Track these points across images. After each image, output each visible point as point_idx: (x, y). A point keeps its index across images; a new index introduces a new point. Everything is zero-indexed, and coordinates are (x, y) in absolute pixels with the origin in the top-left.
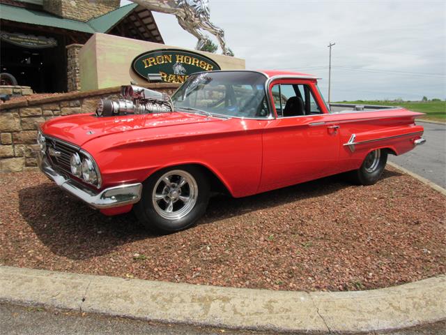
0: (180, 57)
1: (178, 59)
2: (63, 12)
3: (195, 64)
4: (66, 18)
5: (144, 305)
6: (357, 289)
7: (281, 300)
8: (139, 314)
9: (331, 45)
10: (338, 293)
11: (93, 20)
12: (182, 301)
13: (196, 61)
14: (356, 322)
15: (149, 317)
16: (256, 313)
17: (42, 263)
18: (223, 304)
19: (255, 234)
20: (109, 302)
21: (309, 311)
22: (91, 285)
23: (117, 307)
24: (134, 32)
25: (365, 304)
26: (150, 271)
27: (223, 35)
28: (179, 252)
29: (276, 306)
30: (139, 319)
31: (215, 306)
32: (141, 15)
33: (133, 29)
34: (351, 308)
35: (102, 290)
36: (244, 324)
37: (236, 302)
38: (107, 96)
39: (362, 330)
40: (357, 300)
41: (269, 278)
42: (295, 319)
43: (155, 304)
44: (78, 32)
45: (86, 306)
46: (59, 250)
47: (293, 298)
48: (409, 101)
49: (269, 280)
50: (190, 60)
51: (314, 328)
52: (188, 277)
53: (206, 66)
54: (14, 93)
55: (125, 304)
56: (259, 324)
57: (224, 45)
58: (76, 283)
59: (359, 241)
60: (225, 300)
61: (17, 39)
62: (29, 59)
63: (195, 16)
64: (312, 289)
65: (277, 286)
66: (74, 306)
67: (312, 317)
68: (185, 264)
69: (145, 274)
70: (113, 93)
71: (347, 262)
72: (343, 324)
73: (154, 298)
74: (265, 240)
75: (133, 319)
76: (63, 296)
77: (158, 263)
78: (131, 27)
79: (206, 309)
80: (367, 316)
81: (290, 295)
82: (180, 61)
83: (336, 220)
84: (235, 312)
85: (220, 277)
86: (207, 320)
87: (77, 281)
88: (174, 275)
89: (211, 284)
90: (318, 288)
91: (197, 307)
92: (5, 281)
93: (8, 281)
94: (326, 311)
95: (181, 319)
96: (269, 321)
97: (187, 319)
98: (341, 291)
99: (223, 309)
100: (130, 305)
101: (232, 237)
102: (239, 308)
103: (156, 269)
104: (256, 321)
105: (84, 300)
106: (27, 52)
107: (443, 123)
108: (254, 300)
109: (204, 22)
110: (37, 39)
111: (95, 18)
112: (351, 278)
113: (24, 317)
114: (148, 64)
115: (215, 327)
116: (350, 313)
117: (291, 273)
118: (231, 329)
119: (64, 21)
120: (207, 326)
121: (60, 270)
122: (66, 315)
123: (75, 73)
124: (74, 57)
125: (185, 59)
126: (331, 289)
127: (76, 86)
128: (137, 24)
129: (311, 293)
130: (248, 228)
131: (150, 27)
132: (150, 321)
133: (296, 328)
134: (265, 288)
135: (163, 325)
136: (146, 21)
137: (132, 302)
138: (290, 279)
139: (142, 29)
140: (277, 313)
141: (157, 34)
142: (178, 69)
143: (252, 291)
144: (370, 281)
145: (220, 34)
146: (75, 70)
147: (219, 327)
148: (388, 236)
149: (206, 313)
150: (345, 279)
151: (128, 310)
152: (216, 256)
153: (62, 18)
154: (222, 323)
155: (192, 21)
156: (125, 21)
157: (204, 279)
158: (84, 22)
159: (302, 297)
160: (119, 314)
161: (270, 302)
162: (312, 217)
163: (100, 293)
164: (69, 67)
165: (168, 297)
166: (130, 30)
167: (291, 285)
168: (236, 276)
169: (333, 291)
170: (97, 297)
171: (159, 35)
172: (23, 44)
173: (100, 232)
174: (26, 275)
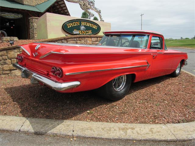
0: (83, 23)
1: (82, 23)
2: (24, 2)
3: (90, 25)
4: (25, 5)
5: (99, 132)
6: (184, 122)
7: (156, 128)
8: (98, 136)
9: (142, 15)
10: (177, 124)
11: (38, 6)
12: (115, 130)
13: (90, 24)
14: (187, 136)
15: (103, 137)
16: (147, 134)
17: (49, 116)
18: (132, 131)
19: (134, 101)
20: (84, 132)
21: (168, 132)
22: (75, 125)
23: (88, 133)
24: (56, 10)
25: (189, 128)
26: (96, 118)
27: (100, 12)
28: (106, 109)
29: (154, 131)
30: (99, 138)
31: (129, 131)
32: (60, 3)
33: (56, 9)
34: (184, 130)
35: (80, 127)
36: (143, 138)
37: (137, 129)
38: (57, 41)
39: (190, 138)
40: (186, 126)
41: (147, 119)
42: (163, 135)
43: (104, 132)
44: (32, 11)
45: (75, 134)
46: (54, 110)
47: (160, 127)
48: (176, 39)
49: (147, 120)
50: (87, 24)
51: (171, 139)
52: (114, 120)
53: (94, 26)
54: (10, 40)
55: (91, 132)
56: (149, 138)
57: (101, 17)
58: (68, 124)
59: (178, 103)
60: (133, 129)
61: (5, 15)
62: (8, 23)
63: (88, 4)
64: (166, 123)
65: (151, 122)
66: (70, 134)
67: (169, 134)
68: (110, 114)
69: (94, 120)
70: (59, 40)
71: (176, 111)
72: (182, 137)
73: (103, 129)
74: (139, 103)
75: (96, 138)
76: (64, 130)
77: (99, 115)
78: (55, 8)
79: (126, 133)
80: (191, 133)
81: (158, 126)
82: (83, 24)
83: (166, 94)
84: (138, 134)
85: (126, 119)
86: (127, 137)
87: (68, 123)
88: (107, 119)
89: (124, 122)
90: (168, 122)
91: (122, 132)
92: (37, 125)
93: (38, 124)
94: (174, 131)
95: (116, 137)
96: (152, 136)
97: (119, 137)
98: (177, 123)
99: (133, 132)
100: (93, 133)
101: (125, 102)
102: (139, 132)
103: (99, 117)
104: (147, 137)
105: (73, 131)
106: (6, 20)
107: (194, 49)
108: (145, 128)
109: (92, 7)
110: (14, 15)
111: (38, 4)
112: (180, 118)
113: (50, 139)
114: (69, 26)
115: (131, 140)
116: (184, 132)
117: (155, 117)
118: (138, 141)
119: (24, 6)
120: (127, 140)
121: (58, 119)
122: (67, 138)
123: (34, 30)
124: (33, 23)
125: (85, 23)
126: (173, 122)
127: (34, 36)
128: (58, 7)
129: (166, 125)
130: (130, 98)
131: (64, 8)
132: (103, 138)
133: (164, 139)
134: (147, 123)
135: (109, 140)
136: (62, 6)
137: (94, 131)
138: (155, 119)
139: (60, 9)
140: (155, 133)
141: (67, 11)
142: (82, 28)
143: (143, 125)
144: (188, 119)
145: (99, 12)
146: (33, 29)
147: (133, 140)
148: (189, 100)
149: (126, 135)
150: (177, 118)
151: (93, 134)
152: (122, 111)
153: (24, 5)
154: (134, 138)
155: (87, 6)
156: (53, 6)
157: (120, 120)
158: (34, 6)
159: (163, 126)
160: (90, 136)
161: (151, 129)
162: (155, 93)
163: (79, 128)
164: (30, 27)
165: (108, 129)
166: (55, 10)
167: (157, 121)
168: (133, 119)
169: (174, 123)
170: (79, 130)
171: (68, 12)
172: (7, 17)
173: (68, 102)
174: (45, 122)
